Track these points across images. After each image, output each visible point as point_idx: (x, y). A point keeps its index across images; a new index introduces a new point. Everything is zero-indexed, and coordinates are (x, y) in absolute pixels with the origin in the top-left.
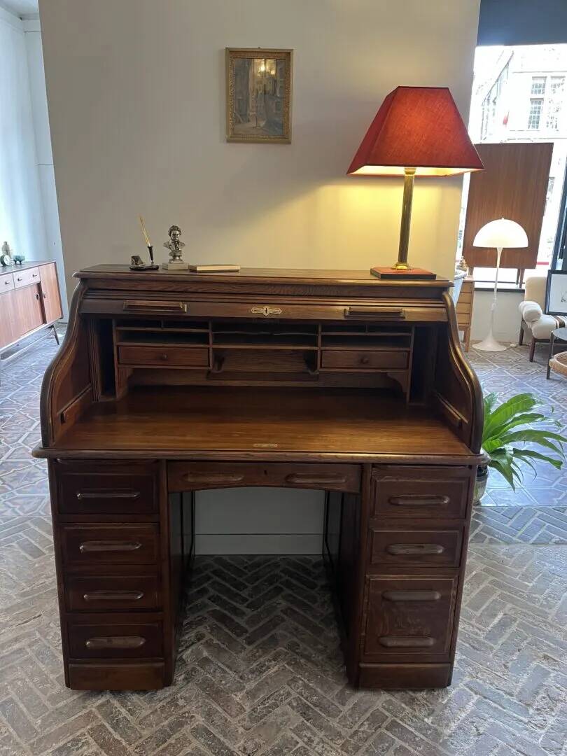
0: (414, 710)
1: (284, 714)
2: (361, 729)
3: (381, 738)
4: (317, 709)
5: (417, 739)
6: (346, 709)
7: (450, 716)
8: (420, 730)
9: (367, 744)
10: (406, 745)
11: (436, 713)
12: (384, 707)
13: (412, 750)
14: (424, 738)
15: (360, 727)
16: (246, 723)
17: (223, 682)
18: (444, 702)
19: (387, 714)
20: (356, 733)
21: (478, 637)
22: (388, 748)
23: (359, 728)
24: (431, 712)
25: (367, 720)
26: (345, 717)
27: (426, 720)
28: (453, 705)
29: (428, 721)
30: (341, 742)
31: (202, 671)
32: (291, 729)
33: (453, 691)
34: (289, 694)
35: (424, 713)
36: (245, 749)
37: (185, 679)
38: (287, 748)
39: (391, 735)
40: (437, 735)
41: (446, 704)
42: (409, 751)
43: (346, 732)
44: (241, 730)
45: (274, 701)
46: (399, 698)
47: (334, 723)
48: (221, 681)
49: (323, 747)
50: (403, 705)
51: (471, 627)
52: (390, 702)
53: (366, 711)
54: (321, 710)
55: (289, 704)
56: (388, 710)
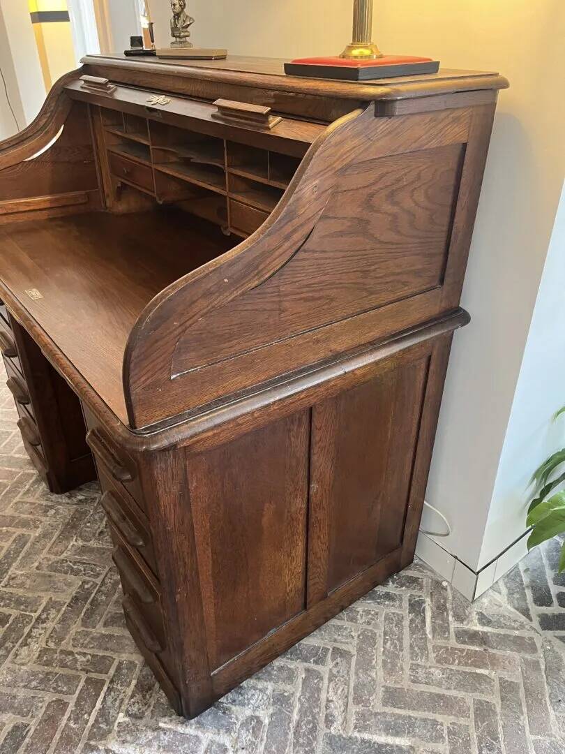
0: (132, 696)
1: (69, 585)
2: (78, 657)
3: (71, 680)
4: (87, 606)
5: (86, 716)
6: (100, 630)
7: (143, 740)
8: (103, 713)
9: (57, 670)
10: (71, 707)
11: (138, 722)
12: (121, 663)
13: (66, 717)
14: (90, 724)
15: (79, 653)
16: (45, 564)
17: (88, 524)
18: (161, 724)
19: (112, 671)
20: (71, 653)
21: (322, 725)
22: (61, 692)
23: (77, 653)
24: (137, 717)
25: (93, 656)
26: (87, 634)
27: (121, 715)
28: (165, 739)
29: (121, 718)
30: (52, 645)
31: (95, 505)
32: (51, 598)
33: (190, 729)
34: (98, 575)
35: (135, 709)
36: (13, 579)
37: (80, 500)
38: (26, 607)
39: (80, 688)
40: (103, 735)
41: (160, 728)
42: (63, 715)
43: (66, 644)
44: (36, 564)
45: (82, 569)
46: (144, 673)
47: (76, 628)
48: (89, 522)
49: (40, 634)
50: (134, 682)
51: (343, 708)
52: (131, 665)
53: (106, 649)
54: (88, 610)
55: (84, 582)
56: (119, 668)
